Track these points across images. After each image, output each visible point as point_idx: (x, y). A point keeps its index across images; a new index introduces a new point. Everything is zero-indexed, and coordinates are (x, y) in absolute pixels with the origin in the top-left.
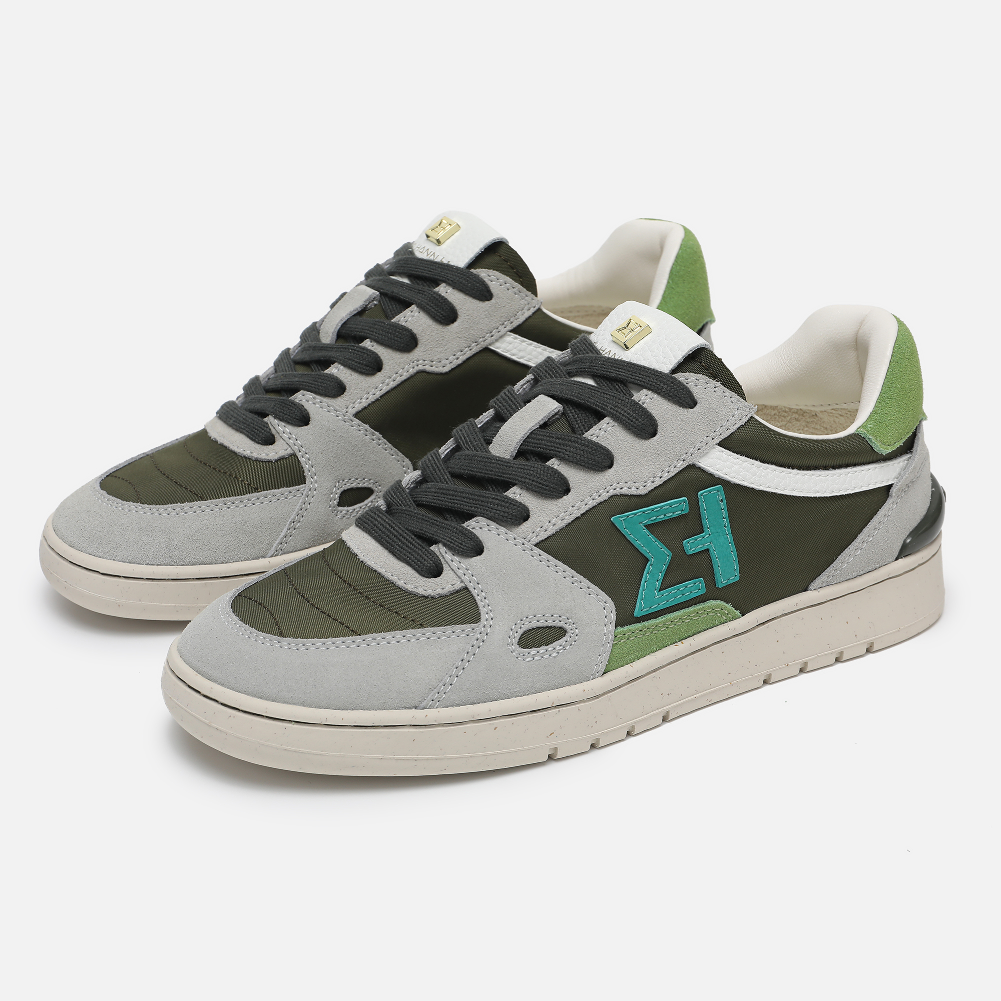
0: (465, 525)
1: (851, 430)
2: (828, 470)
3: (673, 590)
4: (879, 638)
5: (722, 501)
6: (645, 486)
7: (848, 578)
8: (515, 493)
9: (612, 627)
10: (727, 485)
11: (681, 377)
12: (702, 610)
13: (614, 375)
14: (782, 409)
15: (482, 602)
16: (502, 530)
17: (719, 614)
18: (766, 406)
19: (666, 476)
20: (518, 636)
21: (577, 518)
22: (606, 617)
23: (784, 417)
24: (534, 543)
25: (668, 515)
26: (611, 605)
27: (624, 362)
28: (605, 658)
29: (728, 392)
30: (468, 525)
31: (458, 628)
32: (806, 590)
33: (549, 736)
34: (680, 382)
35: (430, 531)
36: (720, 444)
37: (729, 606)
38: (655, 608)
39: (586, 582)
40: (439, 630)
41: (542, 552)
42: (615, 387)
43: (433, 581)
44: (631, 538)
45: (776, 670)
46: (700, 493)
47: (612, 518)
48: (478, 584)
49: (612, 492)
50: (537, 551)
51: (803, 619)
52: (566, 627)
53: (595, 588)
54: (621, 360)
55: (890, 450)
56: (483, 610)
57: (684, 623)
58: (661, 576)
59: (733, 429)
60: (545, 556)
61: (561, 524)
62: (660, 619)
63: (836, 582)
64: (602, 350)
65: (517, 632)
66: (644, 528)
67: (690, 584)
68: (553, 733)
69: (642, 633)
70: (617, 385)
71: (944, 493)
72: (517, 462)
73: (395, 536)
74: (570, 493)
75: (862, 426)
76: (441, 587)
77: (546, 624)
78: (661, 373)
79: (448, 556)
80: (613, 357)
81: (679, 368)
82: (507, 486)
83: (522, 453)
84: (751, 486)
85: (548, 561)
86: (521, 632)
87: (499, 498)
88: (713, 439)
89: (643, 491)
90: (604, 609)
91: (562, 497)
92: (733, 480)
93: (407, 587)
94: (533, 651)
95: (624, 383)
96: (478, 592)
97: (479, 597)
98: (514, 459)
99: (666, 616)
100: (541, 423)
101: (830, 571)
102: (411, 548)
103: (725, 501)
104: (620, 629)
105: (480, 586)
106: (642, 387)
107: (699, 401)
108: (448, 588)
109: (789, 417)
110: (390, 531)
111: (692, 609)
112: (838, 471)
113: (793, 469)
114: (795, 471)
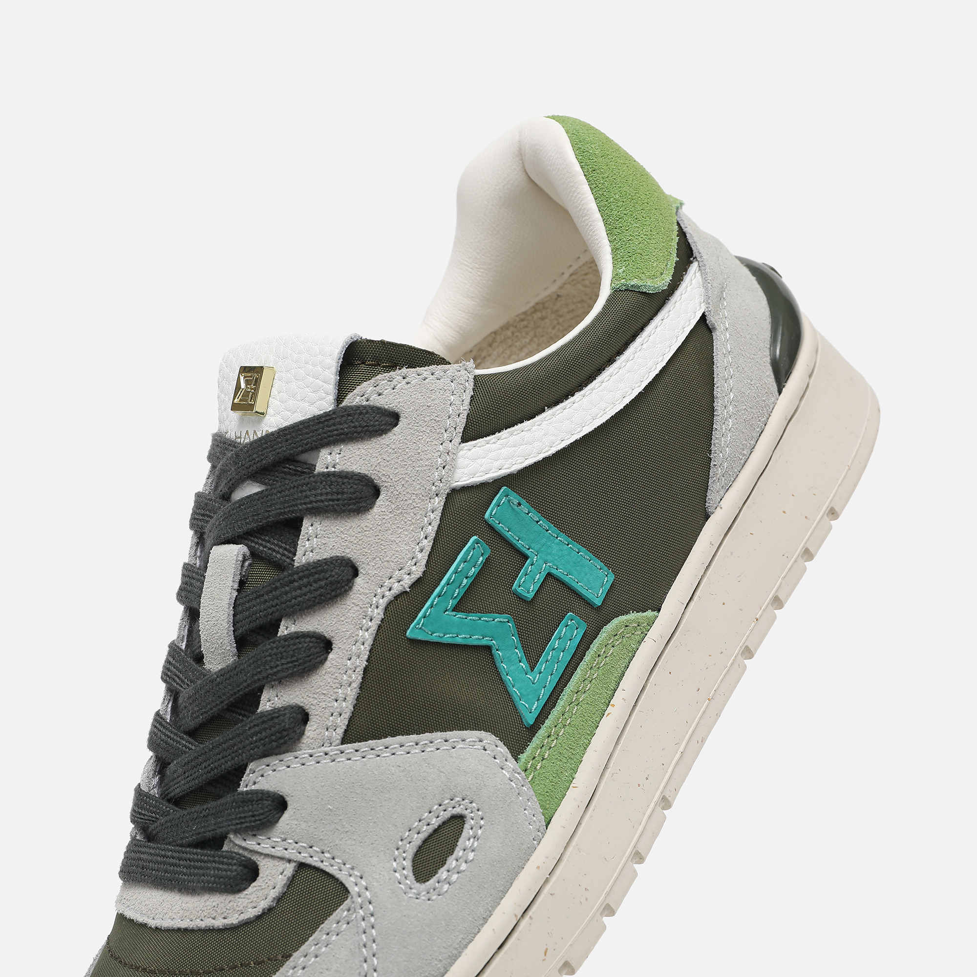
0: (242, 788)
1: (605, 293)
2: (615, 361)
3: (548, 654)
4: (834, 496)
5: (519, 504)
6: (415, 564)
7: (742, 462)
8: (270, 701)
9: (511, 764)
10: (511, 481)
11: (353, 399)
12: (602, 648)
13: (271, 458)
14: (515, 321)
15: (332, 866)
16: (288, 757)
17: (628, 635)
18: (495, 333)
19: (431, 530)
20: (409, 872)
21: (366, 670)
22: (495, 758)
23: (526, 327)
24: (338, 742)
25: (471, 573)
26: (489, 738)
27: (272, 434)
28: (534, 805)
29: (425, 371)
30: (245, 784)
31: (329, 924)
32: (707, 517)
33: (544, 957)
34: (358, 407)
35: (208, 829)
36: (465, 440)
37: (632, 616)
38: (544, 694)
39: (438, 736)
40: (308, 947)
41: (356, 745)
42: (285, 473)
43: (255, 889)
44: (447, 639)
45: (748, 637)
46: (487, 516)
47: (408, 631)
48: (311, 847)
49: (383, 603)
50: (349, 748)
51: (732, 553)
52: (458, 810)
53: (454, 735)
54: (266, 435)
55: (668, 278)
56: (342, 876)
57: (593, 681)
58: (519, 653)
59: (465, 408)
60: (363, 746)
61: (352, 692)
62: (561, 703)
63: (733, 479)
64: (239, 438)
65: (404, 869)
66: (454, 613)
67: (562, 630)
68: (547, 949)
69: (552, 738)
70: (284, 468)
71: (773, 269)
72: (244, 658)
73: (174, 865)
74: (334, 646)
75: (615, 277)
76: (271, 888)
77: (430, 829)
78: (326, 414)
79: (251, 844)
80: (256, 438)
81: (342, 390)
82: (254, 697)
83: (242, 642)
84: (540, 457)
85: (372, 749)
86: (408, 863)
87: (256, 722)
88: (451, 441)
89: (418, 571)
90: (486, 750)
91: (326, 659)
92: (513, 470)
93: (228, 922)
94: (442, 873)
95: (291, 460)
96: (319, 857)
97: (325, 863)
98: (239, 656)
99: (564, 693)
100: (236, 586)
101: (716, 472)
102: (201, 868)
103: (523, 502)
104: (523, 757)
105: (315, 848)
106: (316, 447)
107: (396, 410)
108: (281, 881)
109: (532, 323)
110: (164, 863)
111: (587, 658)
112: (628, 353)
113: (573, 395)
114: (578, 395)
